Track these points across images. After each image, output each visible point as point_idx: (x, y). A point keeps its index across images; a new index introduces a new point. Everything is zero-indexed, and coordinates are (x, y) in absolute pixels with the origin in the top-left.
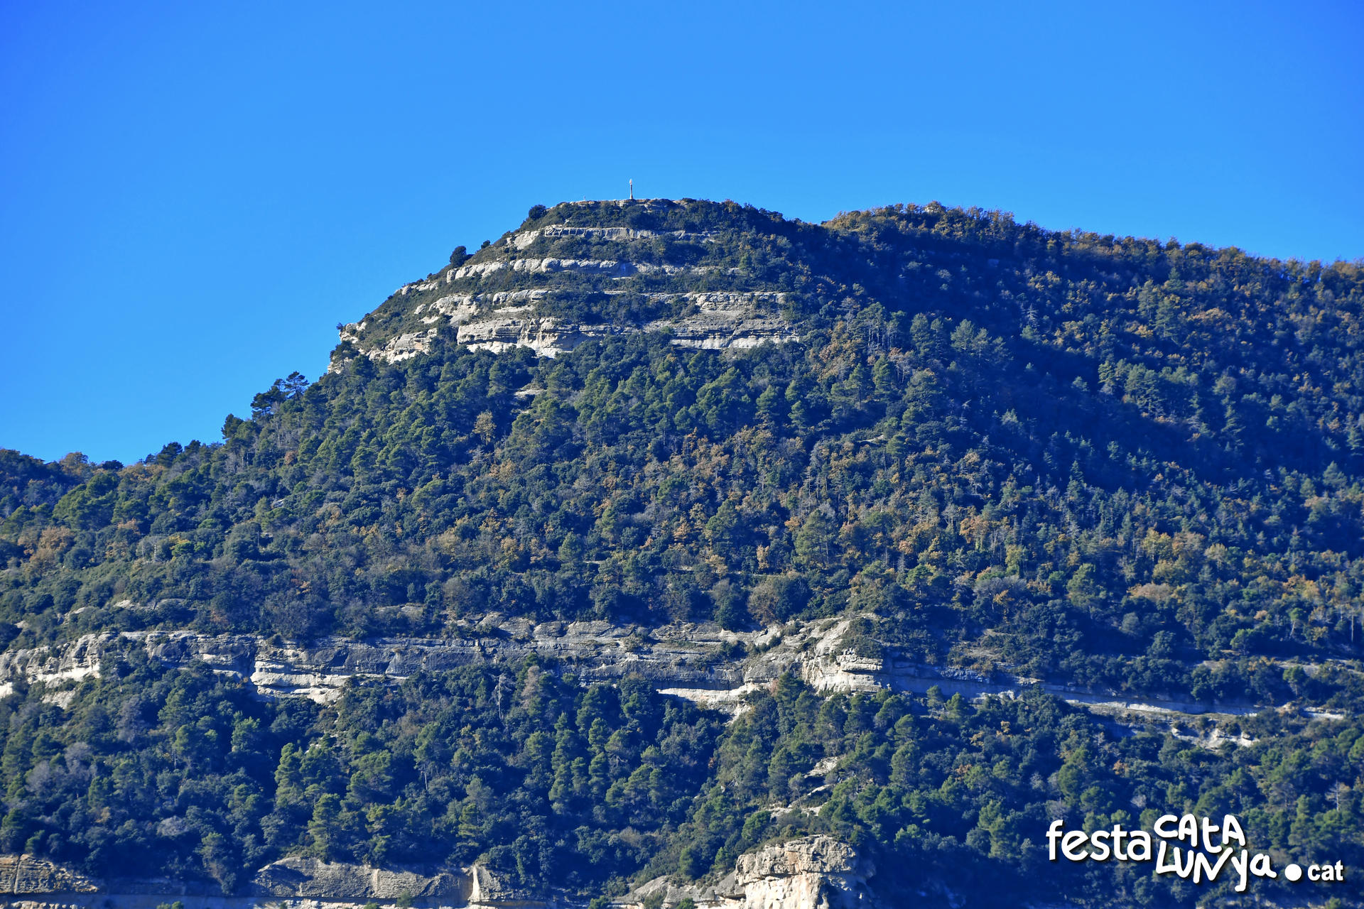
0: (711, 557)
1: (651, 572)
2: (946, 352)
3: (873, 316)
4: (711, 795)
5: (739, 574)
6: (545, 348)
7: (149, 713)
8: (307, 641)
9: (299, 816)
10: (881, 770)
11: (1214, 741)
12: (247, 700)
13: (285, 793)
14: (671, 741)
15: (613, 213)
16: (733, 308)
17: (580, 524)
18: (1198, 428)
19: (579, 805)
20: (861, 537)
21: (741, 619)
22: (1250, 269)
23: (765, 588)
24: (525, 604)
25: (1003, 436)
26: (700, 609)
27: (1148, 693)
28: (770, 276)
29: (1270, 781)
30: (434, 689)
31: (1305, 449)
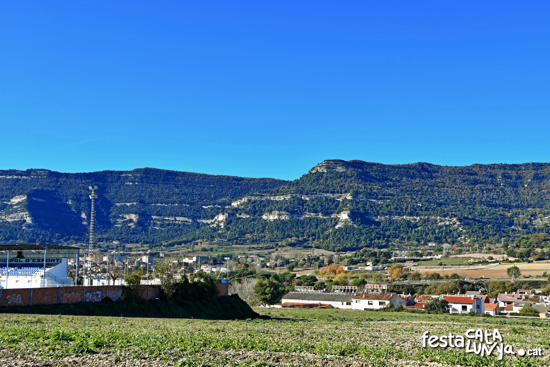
0: (339, 188)
1: (334, 189)
2: (358, 171)
3: (352, 169)
4: (339, 207)
5: (341, 189)
6: (325, 171)
7: (294, 201)
8: (306, 195)
9: (306, 209)
10: (353, 205)
11: (379, 203)
12: (302, 200)
13: (305, 207)
14: (335, 203)
15: (331, 160)
16: (340, 168)
17: (328, 185)
18: (378, 178)
19: (328, 208)
20: (351, 187)
21: (341, 193)
22: (381, 165)
23: (343, 191)
24: (324, 192)
25: (363, 178)
26: (338, 192)
27: (374, 199)
28: (343, 165)
29: (384, 206)
30: (316, 199)
31: (387, 179)
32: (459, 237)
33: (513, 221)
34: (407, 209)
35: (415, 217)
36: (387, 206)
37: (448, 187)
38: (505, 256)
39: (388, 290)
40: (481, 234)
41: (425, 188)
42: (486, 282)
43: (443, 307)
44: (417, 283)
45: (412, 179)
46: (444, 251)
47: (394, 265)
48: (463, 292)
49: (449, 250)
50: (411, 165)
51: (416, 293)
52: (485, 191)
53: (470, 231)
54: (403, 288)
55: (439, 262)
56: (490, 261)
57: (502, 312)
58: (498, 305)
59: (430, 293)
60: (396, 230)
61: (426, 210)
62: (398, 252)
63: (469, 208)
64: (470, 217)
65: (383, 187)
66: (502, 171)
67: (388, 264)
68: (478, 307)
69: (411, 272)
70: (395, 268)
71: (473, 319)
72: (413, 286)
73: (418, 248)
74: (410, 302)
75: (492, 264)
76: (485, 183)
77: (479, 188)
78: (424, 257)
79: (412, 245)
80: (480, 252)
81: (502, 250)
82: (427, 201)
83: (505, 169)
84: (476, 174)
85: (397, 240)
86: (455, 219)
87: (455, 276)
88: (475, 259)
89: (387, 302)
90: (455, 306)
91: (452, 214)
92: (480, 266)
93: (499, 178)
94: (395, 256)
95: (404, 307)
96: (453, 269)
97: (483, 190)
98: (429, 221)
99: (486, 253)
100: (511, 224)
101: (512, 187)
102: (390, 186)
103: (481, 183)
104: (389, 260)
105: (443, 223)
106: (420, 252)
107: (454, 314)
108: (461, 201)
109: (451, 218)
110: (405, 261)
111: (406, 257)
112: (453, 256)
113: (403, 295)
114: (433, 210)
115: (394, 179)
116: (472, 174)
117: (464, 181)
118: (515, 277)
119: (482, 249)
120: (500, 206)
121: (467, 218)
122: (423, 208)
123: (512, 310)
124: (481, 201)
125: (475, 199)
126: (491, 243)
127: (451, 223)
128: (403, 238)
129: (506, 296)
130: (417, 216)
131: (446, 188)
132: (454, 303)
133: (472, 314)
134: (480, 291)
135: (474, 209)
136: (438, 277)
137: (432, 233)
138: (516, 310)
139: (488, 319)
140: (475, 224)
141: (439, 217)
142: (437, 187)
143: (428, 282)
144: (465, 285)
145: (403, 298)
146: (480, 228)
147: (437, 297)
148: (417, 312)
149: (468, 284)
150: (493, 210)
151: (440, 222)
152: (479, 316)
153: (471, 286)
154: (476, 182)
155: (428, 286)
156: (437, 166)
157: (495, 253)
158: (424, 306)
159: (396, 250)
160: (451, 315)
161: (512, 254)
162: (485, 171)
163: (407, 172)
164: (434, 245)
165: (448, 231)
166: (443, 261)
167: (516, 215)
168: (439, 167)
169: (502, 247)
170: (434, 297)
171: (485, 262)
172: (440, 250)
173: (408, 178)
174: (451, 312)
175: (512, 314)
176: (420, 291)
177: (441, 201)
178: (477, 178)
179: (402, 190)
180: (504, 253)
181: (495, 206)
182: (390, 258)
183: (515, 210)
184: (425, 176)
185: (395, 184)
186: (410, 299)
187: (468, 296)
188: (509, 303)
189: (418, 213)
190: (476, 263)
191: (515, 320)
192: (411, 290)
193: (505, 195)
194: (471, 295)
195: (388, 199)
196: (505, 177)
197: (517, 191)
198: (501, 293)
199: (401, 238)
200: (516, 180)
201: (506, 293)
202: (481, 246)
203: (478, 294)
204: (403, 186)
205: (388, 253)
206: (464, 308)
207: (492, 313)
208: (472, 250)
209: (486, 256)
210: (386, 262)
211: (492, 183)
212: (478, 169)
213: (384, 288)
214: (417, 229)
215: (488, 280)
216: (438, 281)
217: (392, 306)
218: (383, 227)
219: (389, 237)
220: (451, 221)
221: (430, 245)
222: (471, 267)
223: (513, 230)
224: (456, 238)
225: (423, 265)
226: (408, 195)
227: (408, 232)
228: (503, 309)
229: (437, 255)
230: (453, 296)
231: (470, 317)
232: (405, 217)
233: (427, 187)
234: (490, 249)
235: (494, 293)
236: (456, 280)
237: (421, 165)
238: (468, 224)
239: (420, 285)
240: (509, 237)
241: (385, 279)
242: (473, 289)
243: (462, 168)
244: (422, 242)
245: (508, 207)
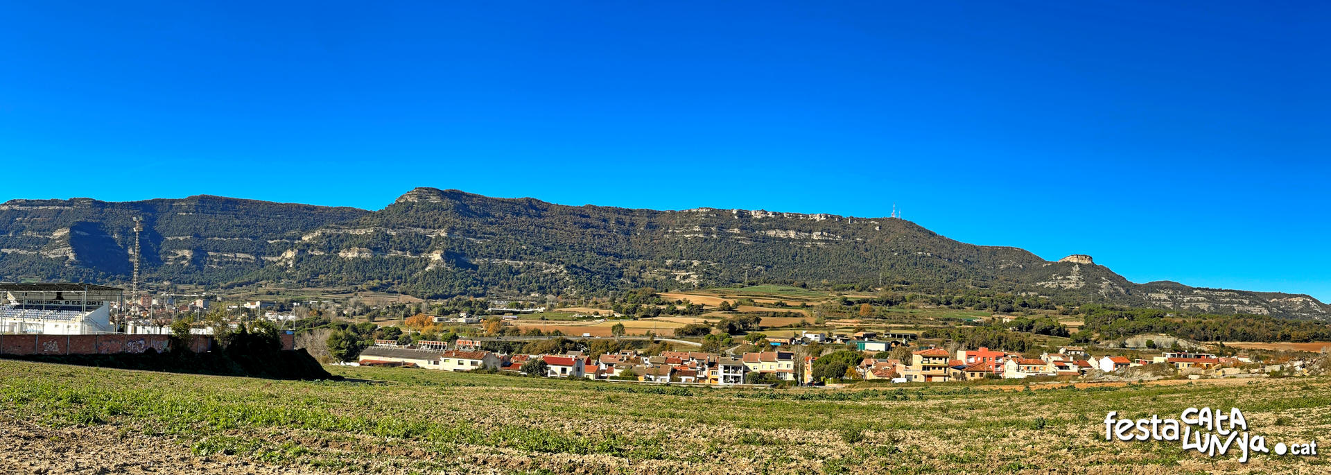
0: (431, 222)
1: (426, 223)
2: (455, 203)
3: (448, 200)
4: (430, 246)
5: (434, 224)
6: (416, 201)
7: (378, 235)
8: (392, 229)
9: (391, 246)
10: (447, 244)
11: (478, 242)
12: (387, 234)
13: (390, 244)
14: (427, 240)
15: (423, 188)
16: (435, 198)
17: (419, 218)
18: (479, 212)
19: (418, 246)
20: (446, 221)
21: (434, 229)
22: (483, 197)
23: (436, 226)
24: (413, 226)
25: (461, 212)
26: (430, 227)
27: (473, 237)
28: (438, 195)
29: (483, 247)
30: (404, 234)
31: (488, 215)
32: (565, 287)
33: (623, 272)
34: (509, 251)
35: (518, 262)
36: (487, 247)
37: (557, 229)
38: (612, 311)
39: (482, 347)
40: (588, 286)
41: (532, 228)
42: (589, 341)
43: (541, 370)
44: (516, 339)
45: (517, 216)
46: (547, 304)
47: (491, 317)
48: (564, 352)
49: (553, 302)
50: (518, 200)
51: (513, 351)
52: (596, 237)
53: (578, 281)
54: (499, 345)
55: (541, 315)
56: (595, 316)
57: (602, 375)
58: (599, 368)
59: (528, 352)
60: (496, 276)
61: (531, 254)
62: (496, 302)
63: (579, 255)
64: (578, 265)
65: (484, 223)
66: (616, 215)
67: (484, 316)
68: (579, 369)
69: (510, 326)
70: (492, 321)
71: (571, 383)
72: (511, 343)
73: (519, 298)
74: (506, 362)
75: (597, 321)
76: (597, 227)
77: (590, 233)
78: (525, 310)
79: (513, 294)
80: (586, 306)
81: (609, 305)
82: (533, 244)
83: (619, 214)
84: (589, 217)
85: (497, 287)
86: (562, 267)
87: (557, 333)
88: (580, 314)
89: (480, 362)
90: (554, 368)
91: (559, 261)
92: (585, 322)
93: (612, 223)
94: (492, 307)
95: (499, 368)
96: (556, 324)
97: (594, 236)
98: (533, 267)
99: (592, 307)
100: (620, 275)
101: (625, 234)
102: (491, 223)
103: (593, 227)
104: (486, 311)
105: (548, 270)
106: (521, 303)
107: (552, 378)
108: (570, 246)
109: (558, 265)
110: (503, 313)
111: (505, 309)
112: (557, 310)
113: (498, 354)
114: (539, 254)
115: (497, 215)
116: (584, 216)
117: (575, 224)
118: (620, 336)
119: (588, 303)
120: (611, 255)
121: (575, 266)
122: (528, 252)
123: (612, 373)
124: (592, 248)
125: (585, 245)
126: (598, 296)
127: (558, 271)
128: (502, 286)
129: (608, 357)
130: (520, 261)
131: (554, 230)
132: (554, 365)
133: (571, 378)
134: (582, 351)
135: (583, 256)
136: (538, 333)
137: (536, 282)
138: (617, 372)
139: (587, 383)
140: (583, 274)
141: (544, 263)
142: (545, 227)
143: (527, 340)
144: (567, 344)
145: (498, 358)
146: (588, 279)
147: (535, 356)
148: (512, 375)
149: (571, 342)
150: (603, 258)
151: (546, 269)
152: (579, 380)
153: (573, 345)
154: (587, 226)
155: (527, 343)
156: (547, 203)
157: (601, 307)
158: (520, 368)
159: (494, 299)
160: (549, 378)
161: (618, 309)
162: (598, 214)
163: (513, 207)
164: (537, 295)
165: (554, 280)
166: (546, 315)
167: (626, 265)
168: (549, 205)
169: (610, 301)
170: (532, 356)
171: (590, 318)
172: (543, 302)
173: (513, 215)
174: (549, 375)
175: (612, 378)
176: (517, 349)
177: (548, 244)
178: (589, 221)
179: (505, 229)
180: (610, 309)
181: (606, 254)
182: (487, 308)
183: (625, 261)
184: (532, 214)
185: (497, 221)
186: (506, 359)
187: (569, 357)
188: (611, 365)
189: (521, 257)
190: (580, 318)
191: (614, 384)
192: (508, 349)
193: (617, 242)
194: (572, 356)
195: (488, 238)
196: (619, 222)
197: (629, 240)
198: (603, 353)
199: (501, 285)
200: (629, 227)
201: (608, 353)
202: (588, 299)
203: (579, 354)
204: (507, 224)
205: (485, 303)
206: (564, 370)
207: (592, 377)
208: (578, 304)
209: (592, 311)
210: (482, 313)
211: (604, 228)
212: (591, 211)
213: (477, 345)
214: (519, 276)
215: (592, 338)
216: (538, 339)
217: (485, 367)
218: (481, 272)
219: (487, 283)
220: (557, 268)
221: (532, 295)
222: (576, 323)
223: (622, 283)
224: (562, 289)
225: (524, 319)
226: (512, 234)
227: (509, 279)
228: (603, 371)
229: (540, 308)
230: (553, 356)
231: (568, 381)
232: (506, 261)
233: (534, 227)
234: (597, 303)
235: (596, 354)
236: (558, 337)
237: (529, 200)
238: (576, 273)
239: (518, 343)
240: (617, 290)
241: (479, 334)
242: (575, 349)
243: (574, 209)
244: (524, 292)
245: (619, 256)
